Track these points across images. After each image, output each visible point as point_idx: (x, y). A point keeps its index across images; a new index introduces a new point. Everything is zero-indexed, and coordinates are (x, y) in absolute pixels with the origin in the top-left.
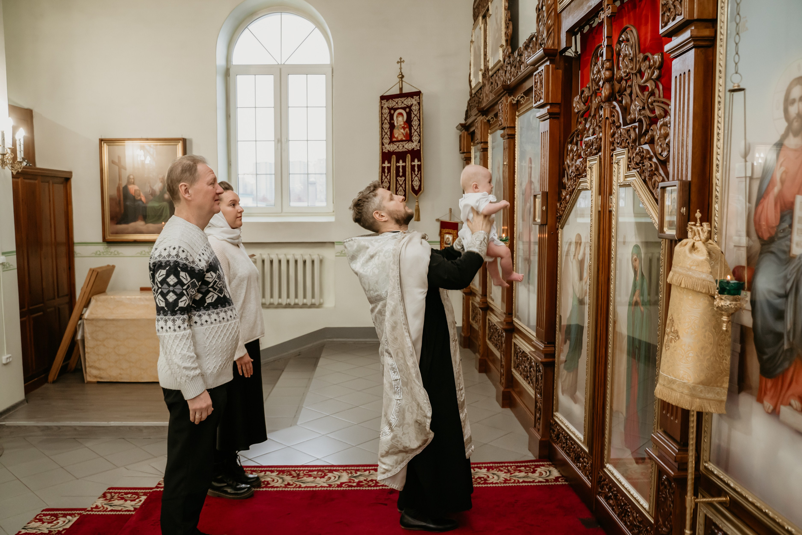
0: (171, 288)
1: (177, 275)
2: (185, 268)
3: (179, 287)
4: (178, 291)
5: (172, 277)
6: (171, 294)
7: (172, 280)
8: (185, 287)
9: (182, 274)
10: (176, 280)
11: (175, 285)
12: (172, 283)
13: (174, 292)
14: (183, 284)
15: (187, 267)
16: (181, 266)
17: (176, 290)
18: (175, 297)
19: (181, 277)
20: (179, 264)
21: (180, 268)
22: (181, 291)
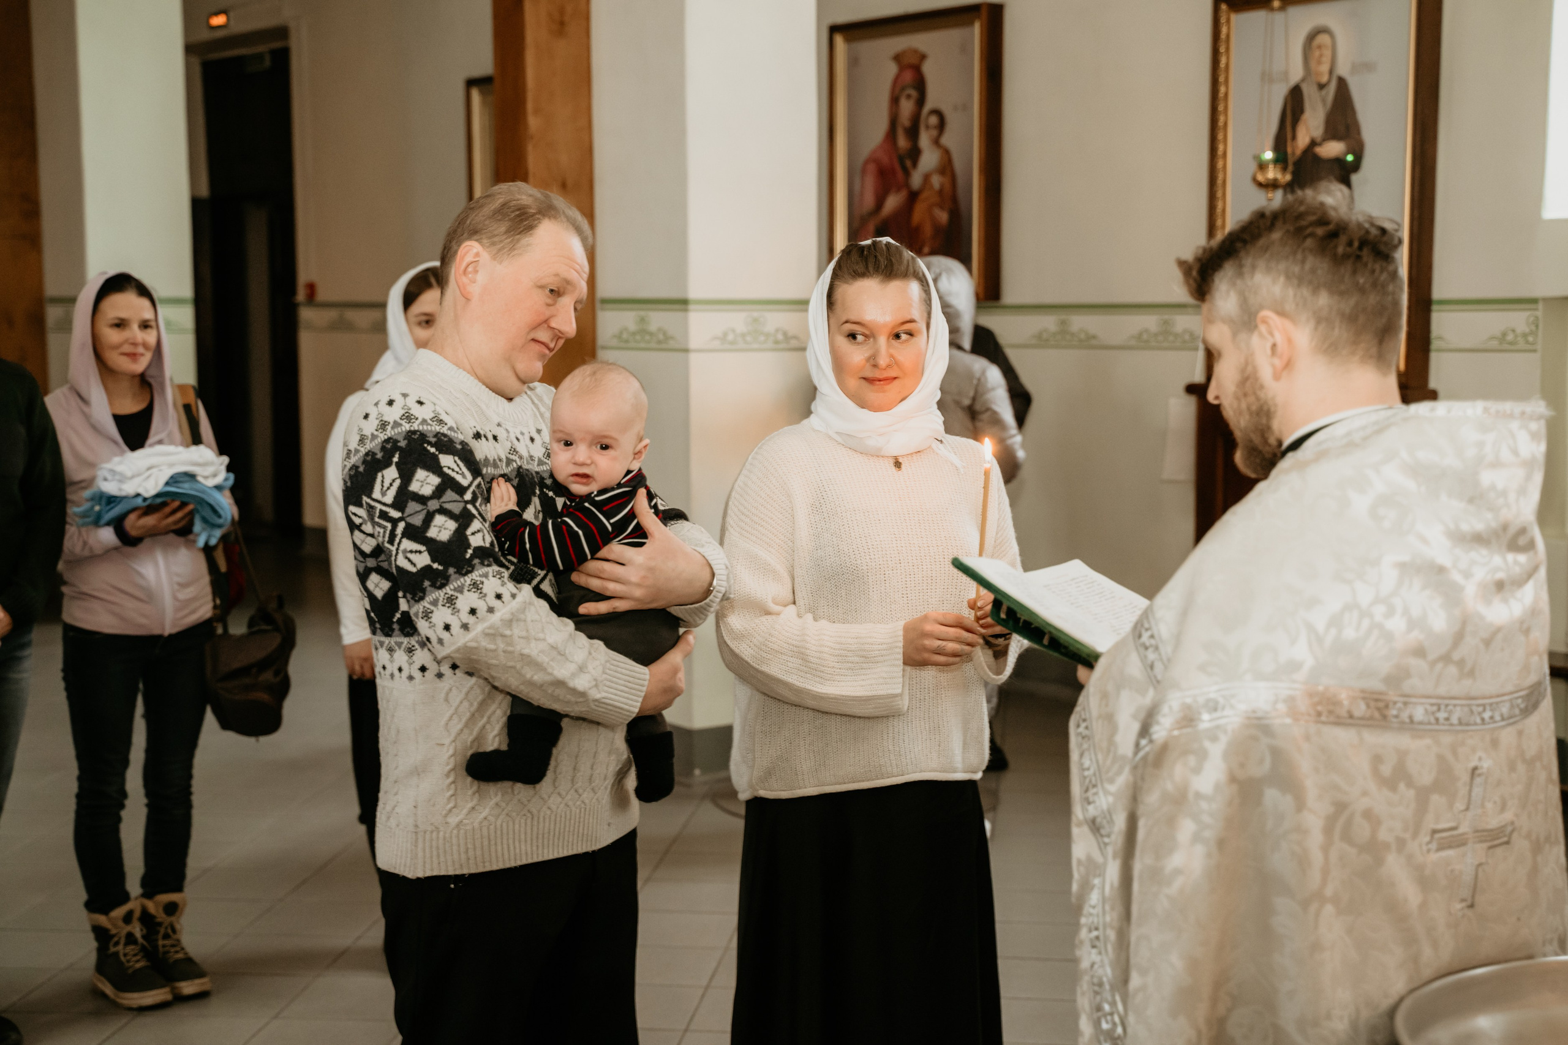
0: (433, 505)
1: (435, 467)
2: (446, 445)
3: (450, 495)
4: (456, 508)
5: (421, 474)
6: (439, 519)
7: (424, 482)
8: (468, 496)
9: (447, 461)
10: (435, 480)
11: (439, 492)
12: (427, 491)
13: (443, 511)
14: (461, 490)
15: (451, 441)
16: (433, 440)
17: (447, 506)
18: (452, 525)
19: (446, 470)
20: (423, 436)
21: (429, 443)
22: (462, 505)
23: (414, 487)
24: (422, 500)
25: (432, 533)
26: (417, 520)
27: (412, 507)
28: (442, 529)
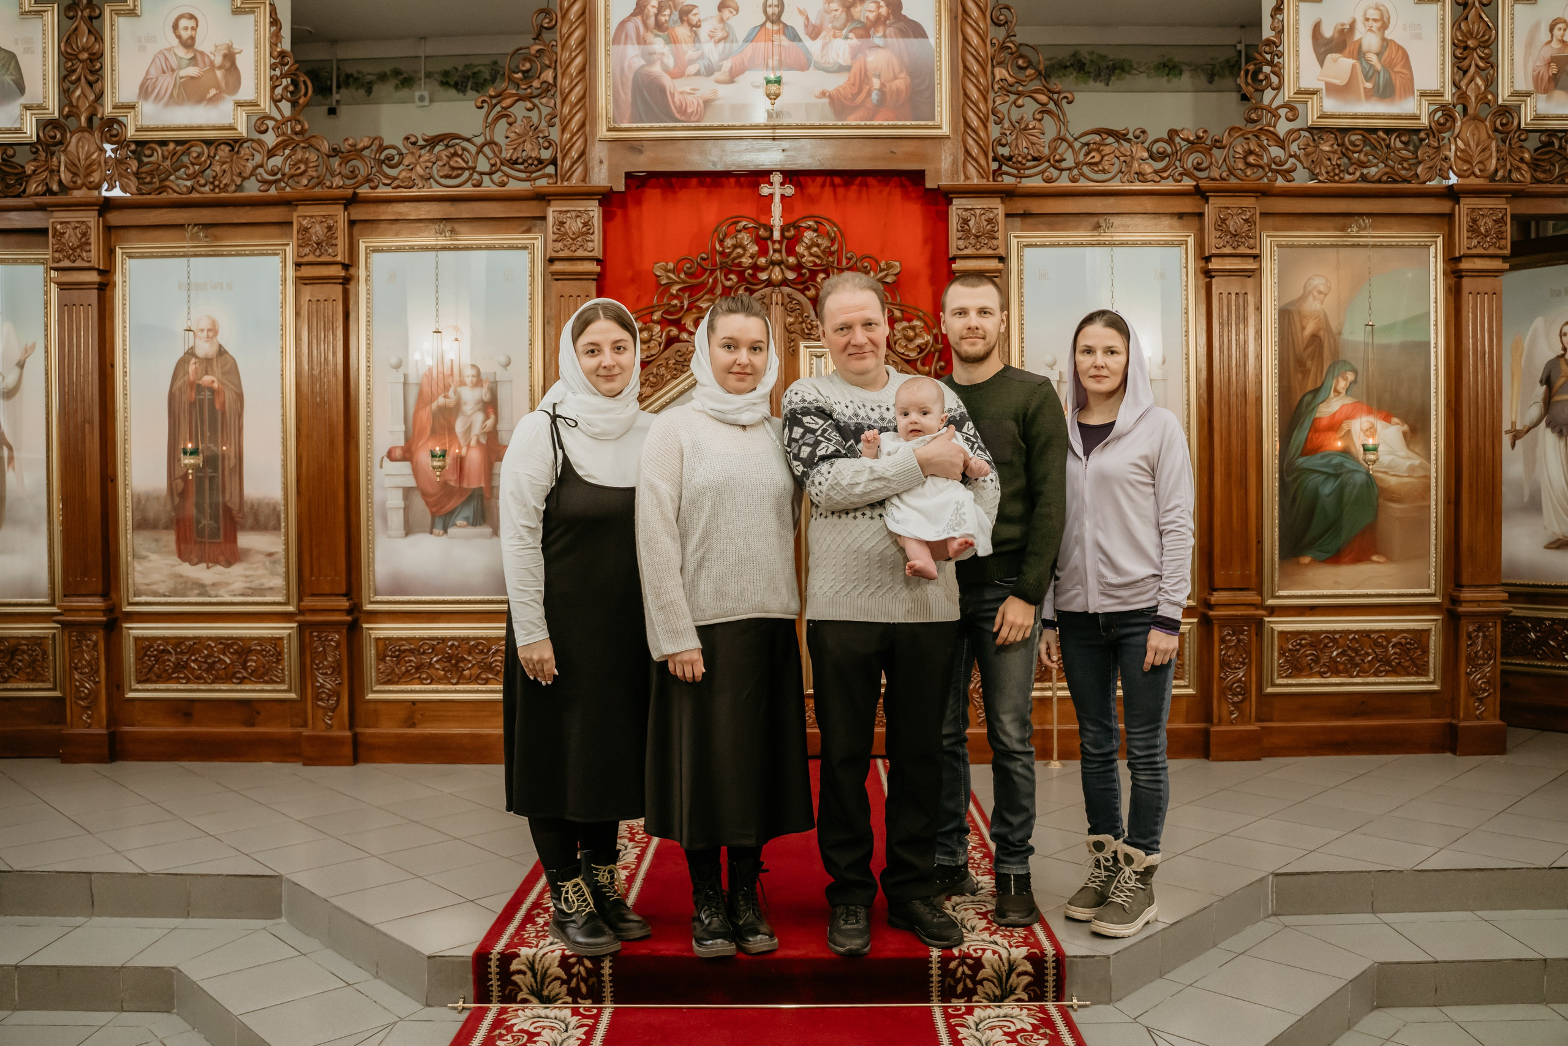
0: (801, 442)
1: (800, 424)
2: (806, 412)
3: (808, 435)
4: (811, 441)
5: (795, 429)
6: (803, 448)
7: (798, 432)
8: (819, 433)
9: (806, 420)
10: (801, 430)
11: (803, 436)
12: (798, 437)
13: (804, 444)
14: (813, 431)
15: (809, 409)
23: (793, 436)
24: (796, 441)
25: (802, 455)
26: (796, 451)
27: (794, 444)
28: (805, 451)
